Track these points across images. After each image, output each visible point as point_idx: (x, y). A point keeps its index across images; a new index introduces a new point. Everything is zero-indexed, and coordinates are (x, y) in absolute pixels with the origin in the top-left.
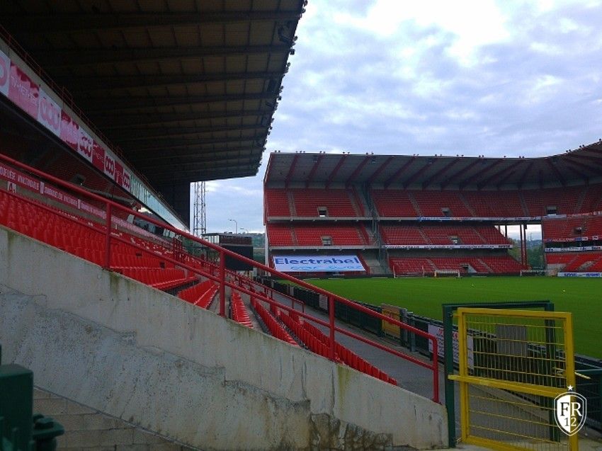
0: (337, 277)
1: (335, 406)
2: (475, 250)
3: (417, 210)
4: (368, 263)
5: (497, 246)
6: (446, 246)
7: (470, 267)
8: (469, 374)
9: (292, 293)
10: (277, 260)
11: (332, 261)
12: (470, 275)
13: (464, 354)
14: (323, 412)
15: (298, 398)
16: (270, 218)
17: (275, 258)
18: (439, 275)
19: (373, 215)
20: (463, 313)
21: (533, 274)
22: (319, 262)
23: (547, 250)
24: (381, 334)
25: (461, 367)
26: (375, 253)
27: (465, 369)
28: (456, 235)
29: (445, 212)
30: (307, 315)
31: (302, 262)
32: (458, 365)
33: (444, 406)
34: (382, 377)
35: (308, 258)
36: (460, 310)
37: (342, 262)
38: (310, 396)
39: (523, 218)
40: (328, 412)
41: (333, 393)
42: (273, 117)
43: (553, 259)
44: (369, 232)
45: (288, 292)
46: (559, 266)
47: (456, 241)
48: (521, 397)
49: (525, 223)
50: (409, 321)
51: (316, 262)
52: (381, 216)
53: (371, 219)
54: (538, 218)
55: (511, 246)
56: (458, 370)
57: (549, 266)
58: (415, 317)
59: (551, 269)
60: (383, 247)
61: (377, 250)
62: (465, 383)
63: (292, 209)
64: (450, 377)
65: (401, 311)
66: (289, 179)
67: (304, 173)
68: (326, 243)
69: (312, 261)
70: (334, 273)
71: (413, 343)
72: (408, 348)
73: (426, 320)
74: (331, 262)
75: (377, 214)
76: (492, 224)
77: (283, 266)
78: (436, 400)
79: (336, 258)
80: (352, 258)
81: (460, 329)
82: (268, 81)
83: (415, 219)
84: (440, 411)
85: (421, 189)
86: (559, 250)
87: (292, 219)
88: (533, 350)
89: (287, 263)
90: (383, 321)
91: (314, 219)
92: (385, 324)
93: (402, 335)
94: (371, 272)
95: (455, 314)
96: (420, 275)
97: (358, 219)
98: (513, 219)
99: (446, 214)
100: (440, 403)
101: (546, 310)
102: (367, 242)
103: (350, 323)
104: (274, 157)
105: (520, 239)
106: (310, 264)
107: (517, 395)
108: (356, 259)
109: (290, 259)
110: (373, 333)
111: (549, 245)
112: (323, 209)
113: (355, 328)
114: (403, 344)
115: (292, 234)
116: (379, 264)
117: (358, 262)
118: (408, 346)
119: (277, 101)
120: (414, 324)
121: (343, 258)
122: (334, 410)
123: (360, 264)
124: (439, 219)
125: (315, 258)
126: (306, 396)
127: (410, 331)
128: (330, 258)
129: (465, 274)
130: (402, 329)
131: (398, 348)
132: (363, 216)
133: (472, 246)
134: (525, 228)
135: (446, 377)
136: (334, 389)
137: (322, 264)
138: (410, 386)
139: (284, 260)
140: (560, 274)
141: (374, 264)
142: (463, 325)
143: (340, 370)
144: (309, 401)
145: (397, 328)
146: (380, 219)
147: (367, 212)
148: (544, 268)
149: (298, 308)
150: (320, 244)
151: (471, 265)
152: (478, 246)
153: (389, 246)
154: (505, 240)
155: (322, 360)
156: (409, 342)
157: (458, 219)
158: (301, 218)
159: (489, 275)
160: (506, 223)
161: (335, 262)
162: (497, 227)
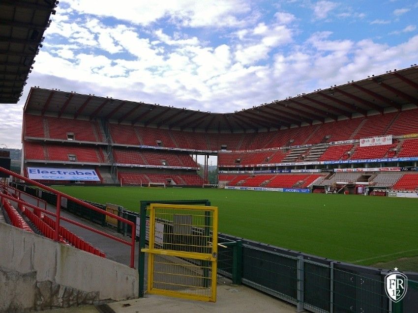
0: (79, 185)
1: (57, 274)
2: (176, 170)
3: (140, 141)
4: (103, 175)
5: (189, 168)
6: (158, 166)
7: (172, 181)
8: (155, 247)
9: (40, 195)
10: (30, 170)
11: (75, 172)
12: (172, 186)
13: (152, 234)
14: (46, 279)
15: (26, 270)
16: (26, 138)
17: (29, 168)
18: (152, 186)
19: (109, 142)
20: (154, 207)
21: (210, 187)
22: (65, 173)
23: (219, 172)
24: (104, 224)
25: (150, 244)
26: (108, 169)
27: (152, 244)
28: (165, 159)
29: (159, 144)
30: (48, 212)
31: (51, 172)
32: (148, 241)
33: (137, 270)
34: (95, 252)
35: (56, 170)
36: (152, 205)
37: (83, 174)
38: (36, 268)
39: (207, 151)
40: (50, 279)
41: (56, 265)
42: (34, 60)
43: (223, 178)
44: (105, 153)
45: (37, 195)
46: (226, 182)
47: (164, 163)
48: (186, 260)
49: (208, 155)
50: (124, 215)
51: (62, 173)
52: (114, 143)
53: (107, 144)
54: (216, 152)
55: (199, 169)
56: (148, 245)
57: (221, 182)
58: (129, 213)
59: (222, 184)
60: (114, 165)
61: (109, 166)
62: (152, 254)
63: (46, 133)
64: (143, 250)
65: (119, 208)
66: (45, 109)
67: (58, 107)
68: (72, 159)
69: (59, 172)
70: (77, 181)
71: (126, 230)
72: (123, 234)
73: (135, 214)
74: (74, 174)
75: (111, 140)
76: (188, 153)
77: (35, 175)
78: (132, 266)
79: (79, 171)
80: (91, 171)
81: (151, 219)
82: (32, 31)
83: (139, 146)
84: (134, 274)
85: (144, 126)
86: (226, 172)
87: (46, 139)
88: (195, 231)
89: (39, 172)
90: (106, 216)
91: (63, 141)
92: (108, 218)
93: (119, 225)
94: (104, 182)
95: (148, 208)
96: (139, 185)
97: (97, 143)
98: (201, 151)
99: (159, 145)
100: (135, 269)
101: (205, 205)
102: (103, 161)
103: (83, 217)
104: (33, 91)
105: (204, 164)
106: (58, 175)
107: (184, 259)
108: (93, 172)
109: (41, 169)
110: (98, 224)
111: (221, 169)
112: (71, 134)
113: (87, 220)
114: (119, 231)
115: (45, 151)
116: (111, 177)
117: (95, 175)
118: (123, 232)
119: (39, 48)
120: (127, 217)
121: (84, 171)
122: (56, 277)
123: (97, 176)
124: (155, 148)
125: (62, 170)
126: (33, 268)
127: (124, 223)
128: (74, 170)
129: (169, 186)
130: (119, 221)
131: (116, 234)
132: (101, 141)
133: (175, 167)
134: (208, 157)
135: (140, 250)
136: (56, 262)
137: (67, 175)
138: (119, 259)
139: (37, 172)
140: (226, 187)
141: (107, 177)
142: (153, 215)
143: (62, 248)
144: (36, 272)
145: (116, 221)
146: (113, 144)
147: (105, 139)
148: (217, 183)
149: (42, 206)
150: (67, 160)
151: (173, 180)
152: (178, 167)
153: (119, 165)
154: (195, 164)
155: (48, 241)
156: (123, 229)
157: (167, 148)
158: (53, 140)
159: (184, 186)
160: (197, 153)
161: (78, 174)
162: (191, 156)
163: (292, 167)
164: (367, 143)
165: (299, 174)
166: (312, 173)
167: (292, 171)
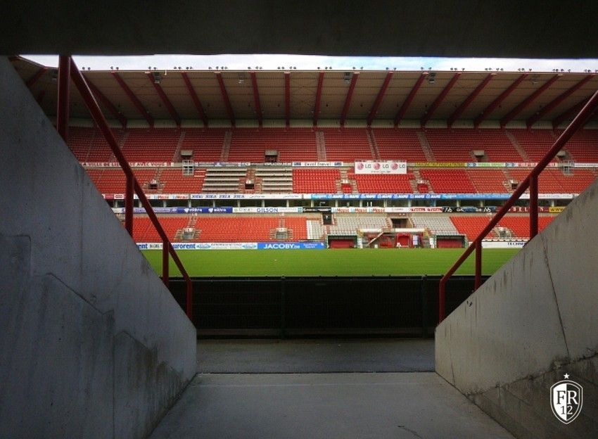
163: (233, 203)
164: (367, 168)
165: (253, 216)
166: (283, 215)
167: (234, 209)
